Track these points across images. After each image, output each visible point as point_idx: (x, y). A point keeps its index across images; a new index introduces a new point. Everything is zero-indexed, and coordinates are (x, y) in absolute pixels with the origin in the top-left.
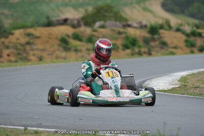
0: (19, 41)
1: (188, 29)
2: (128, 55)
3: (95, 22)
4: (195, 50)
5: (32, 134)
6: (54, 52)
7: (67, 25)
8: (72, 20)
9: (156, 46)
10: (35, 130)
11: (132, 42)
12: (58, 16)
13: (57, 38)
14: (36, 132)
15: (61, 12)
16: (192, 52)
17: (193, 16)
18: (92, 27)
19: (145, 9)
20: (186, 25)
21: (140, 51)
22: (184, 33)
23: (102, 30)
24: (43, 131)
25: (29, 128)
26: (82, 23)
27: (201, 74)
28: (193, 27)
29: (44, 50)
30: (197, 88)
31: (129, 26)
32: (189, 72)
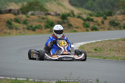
1: (85, 17)
2: (48, 32)
3: (28, 12)
4: (89, 29)
6: (3, 29)
7: (11, 13)
8: (14, 10)
9: (65, 27)
11: (51, 24)
12: (6, 8)
13: (4, 21)
15: (8, 5)
16: (87, 31)
17: (88, 8)
18: (27, 15)
19: (59, 4)
20: (84, 14)
22: (82, 19)
23: (33, 16)
26: (20, 12)
27: (92, 44)
28: (88, 15)
30: (90, 52)
31: (49, 14)
32: (86, 43)
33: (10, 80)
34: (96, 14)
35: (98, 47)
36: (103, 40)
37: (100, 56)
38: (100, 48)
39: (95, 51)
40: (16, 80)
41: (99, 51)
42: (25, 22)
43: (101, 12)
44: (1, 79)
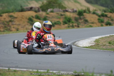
0: (5, 20)
1: (99, 13)
2: (66, 27)
3: (47, 9)
4: (104, 24)
6: (25, 26)
7: (32, 11)
8: (35, 8)
9: (82, 22)
10: (14, 70)
11: (68, 20)
12: (27, 6)
13: (26, 18)
14: (15, 71)
15: (29, 3)
16: (102, 26)
17: (102, 5)
18: (46, 12)
19: (76, 2)
20: (99, 10)
21: (73, 25)
22: (97, 15)
23: (52, 13)
24: (18, 70)
25: (11, 69)
26: (40, 10)
27: (107, 38)
28: (102, 12)
29: (19, 25)
30: (105, 45)
31: (67, 11)
32: (100, 37)
34: (110, 10)
35: (112, 40)
39: (109, 44)
40: (38, 71)
41: (113, 44)
42: (45, 19)
44: (24, 71)
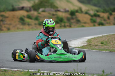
1: (92, 13)
2: (58, 27)
4: (96, 24)
5: (2, 71)
7: (24, 10)
8: (26, 8)
9: (74, 22)
10: (5, 69)
11: (60, 20)
12: (19, 5)
13: (18, 18)
14: (5, 71)
16: (94, 26)
17: (95, 5)
18: (38, 11)
20: (91, 10)
21: (65, 25)
22: (90, 15)
24: (9, 70)
25: (1, 68)
26: (32, 9)
27: (99, 38)
28: (95, 11)
29: (10, 24)
30: (97, 45)
31: (59, 11)
33: (23, 72)
35: (104, 41)
36: (109, 34)
37: (106, 49)
38: (106, 42)
39: (102, 44)
40: (28, 71)
41: (105, 44)
42: (37, 19)
43: (107, 8)
44: (15, 71)
